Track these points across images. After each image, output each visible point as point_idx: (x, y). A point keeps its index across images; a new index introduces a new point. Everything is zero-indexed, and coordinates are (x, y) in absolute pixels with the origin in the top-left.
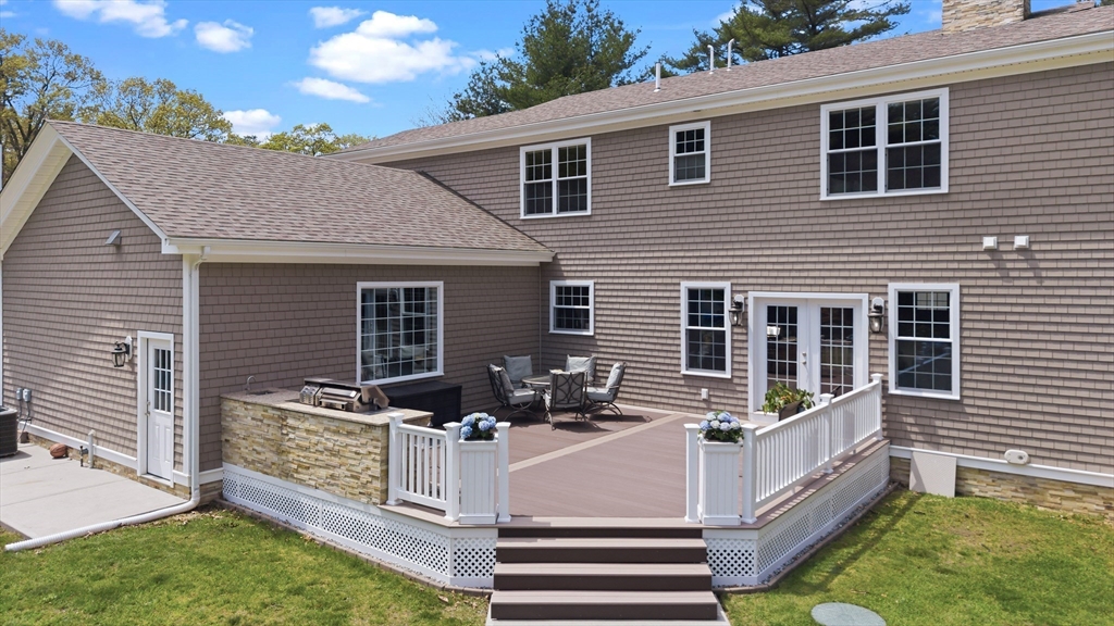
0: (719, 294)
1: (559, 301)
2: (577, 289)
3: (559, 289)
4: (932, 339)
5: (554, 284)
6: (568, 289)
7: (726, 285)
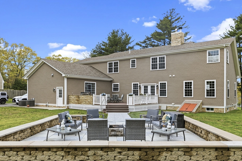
0: (137, 84)
1: (114, 87)
2: (117, 85)
3: (114, 85)
4: (162, 89)
5: (113, 84)
6: (115, 85)
7: (138, 83)
